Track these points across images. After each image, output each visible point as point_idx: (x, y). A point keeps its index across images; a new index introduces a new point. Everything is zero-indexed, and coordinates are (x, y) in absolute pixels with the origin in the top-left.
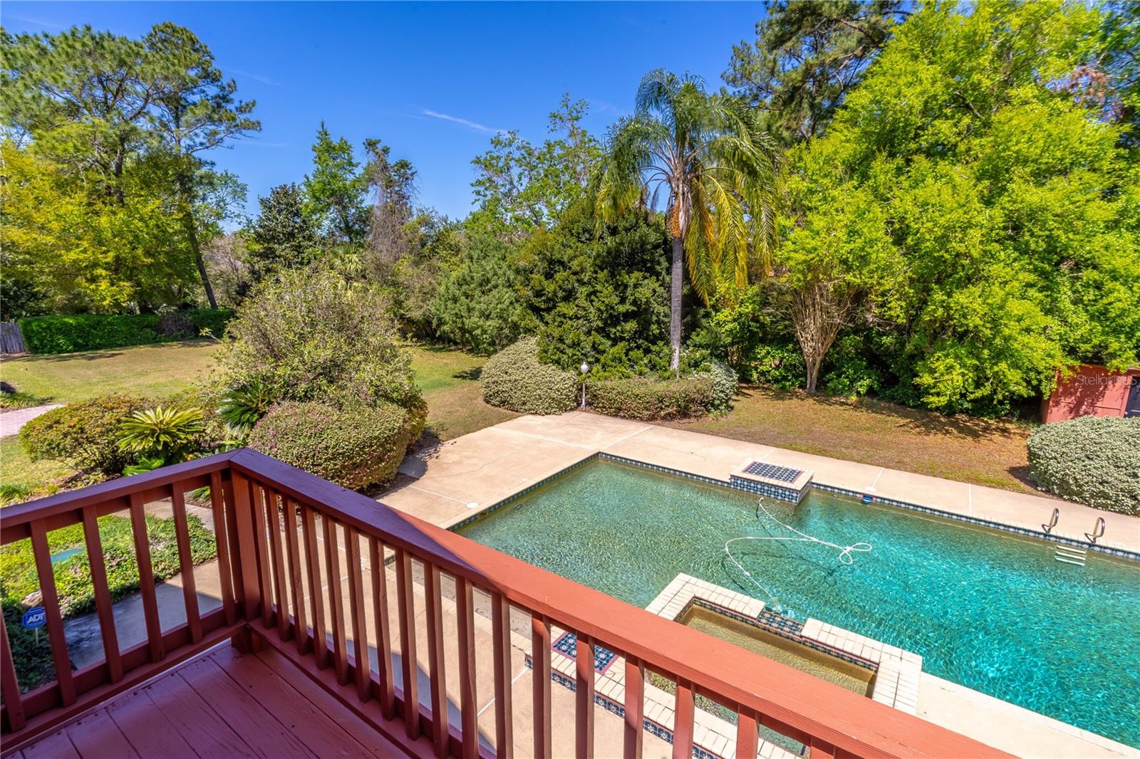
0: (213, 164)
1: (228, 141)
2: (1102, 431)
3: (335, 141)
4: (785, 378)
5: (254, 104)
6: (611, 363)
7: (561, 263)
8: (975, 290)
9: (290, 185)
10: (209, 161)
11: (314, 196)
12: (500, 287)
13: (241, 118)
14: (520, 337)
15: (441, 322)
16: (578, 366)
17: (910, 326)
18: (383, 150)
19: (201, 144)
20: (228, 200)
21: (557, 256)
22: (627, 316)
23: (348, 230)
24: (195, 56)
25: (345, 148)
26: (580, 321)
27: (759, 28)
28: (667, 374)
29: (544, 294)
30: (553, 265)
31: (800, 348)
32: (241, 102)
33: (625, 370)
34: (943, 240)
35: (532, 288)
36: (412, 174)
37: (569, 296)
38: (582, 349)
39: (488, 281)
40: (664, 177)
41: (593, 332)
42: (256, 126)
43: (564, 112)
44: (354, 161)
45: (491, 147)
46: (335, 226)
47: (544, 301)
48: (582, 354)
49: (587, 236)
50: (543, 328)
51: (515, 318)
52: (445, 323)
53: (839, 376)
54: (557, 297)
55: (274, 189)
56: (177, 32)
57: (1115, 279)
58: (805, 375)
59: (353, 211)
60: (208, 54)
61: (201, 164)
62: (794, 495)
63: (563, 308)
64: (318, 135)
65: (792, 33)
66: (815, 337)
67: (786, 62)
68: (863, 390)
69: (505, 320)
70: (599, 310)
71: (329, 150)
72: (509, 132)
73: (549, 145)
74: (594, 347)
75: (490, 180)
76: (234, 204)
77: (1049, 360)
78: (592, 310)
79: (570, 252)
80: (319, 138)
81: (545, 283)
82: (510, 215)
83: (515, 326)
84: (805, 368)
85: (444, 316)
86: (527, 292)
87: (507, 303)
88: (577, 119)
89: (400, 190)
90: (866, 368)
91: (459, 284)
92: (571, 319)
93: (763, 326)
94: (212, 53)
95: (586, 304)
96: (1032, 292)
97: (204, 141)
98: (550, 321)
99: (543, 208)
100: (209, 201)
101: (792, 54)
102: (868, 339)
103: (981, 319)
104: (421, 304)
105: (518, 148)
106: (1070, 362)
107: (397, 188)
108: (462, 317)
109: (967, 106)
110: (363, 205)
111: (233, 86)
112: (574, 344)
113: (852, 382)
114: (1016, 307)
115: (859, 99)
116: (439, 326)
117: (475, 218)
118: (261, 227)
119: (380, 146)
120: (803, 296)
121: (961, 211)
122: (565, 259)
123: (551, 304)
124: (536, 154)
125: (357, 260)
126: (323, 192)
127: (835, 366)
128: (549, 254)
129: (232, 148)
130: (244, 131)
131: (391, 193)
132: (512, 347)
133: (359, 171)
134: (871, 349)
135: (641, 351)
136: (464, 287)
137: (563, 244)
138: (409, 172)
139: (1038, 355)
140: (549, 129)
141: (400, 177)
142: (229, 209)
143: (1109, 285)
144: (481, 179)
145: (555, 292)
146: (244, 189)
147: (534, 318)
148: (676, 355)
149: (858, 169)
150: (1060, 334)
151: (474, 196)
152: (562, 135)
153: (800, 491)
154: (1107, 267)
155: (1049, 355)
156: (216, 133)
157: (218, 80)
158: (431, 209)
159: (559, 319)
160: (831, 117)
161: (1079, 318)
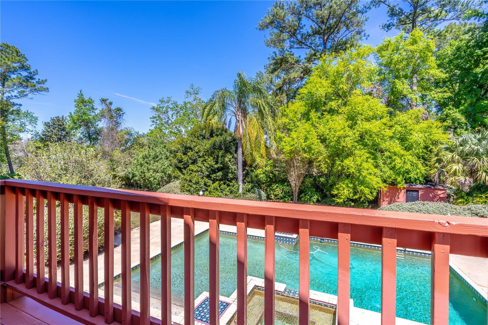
0: (20, 105)
1: (30, 95)
2: (400, 208)
3: (86, 98)
4: (285, 197)
5: (46, 81)
6: (213, 191)
7: (190, 148)
8: (351, 158)
9: (61, 116)
10: (18, 104)
11: (74, 122)
12: (163, 159)
13: (38, 86)
14: (172, 181)
15: (134, 176)
16: (198, 192)
17: (330, 173)
18: (109, 103)
19: (15, 96)
20: (27, 123)
21: (188, 145)
22: (219, 170)
23: (90, 138)
24: (18, 58)
25: (91, 101)
26: (199, 173)
27: (266, 67)
28: (237, 195)
29: (183, 162)
30: (187, 149)
31: (290, 184)
32: (39, 79)
33: (219, 193)
34: (338, 141)
35: (177, 159)
36: (123, 114)
37: (194, 162)
38: (200, 185)
39: (157, 157)
40: (234, 114)
41: (204, 178)
42: (47, 90)
43: (191, 91)
44: (95, 108)
45: (160, 103)
46: (83, 135)
47: (183, 164)
48: (200, 187)
49: (202, 137)
50: (182, 176)
51: (170, 172)
52: (136, 176)
53: (305, 195)
54: (189, 162)
55: (53, 118)
56: (10, 47)
57: (395, 155)
58: (293, 195)
59: (93, 129)
60: (25, 58)
61: (14, 104)
62: (294, 240)
63: (192, 167)
64: (78, 95)
65: (278, 67)
66: (295, 180)
67: (276, 79)
68: (315, 200)
69: (165, 173)
70: (207, 167)
71: (82, 102)
72: (168, 97)
73: (185, 103)
74: (205, 184)
75: (159, 116)
76: (30, 126)
77: (378, 184)
78: (204, 167)
79: (194, 144)
80: (78, 97)
81: (183, 157)
82: (167, 131)
83: (170, 176)
84: (292, 192)
85: (135, 173)
86: (175, 161)
87: (166, 165)
88: (197, 94)
89: (117, 120)
90: (315, 191)
91: (143, 158)
92: (195, 172)
93: (275, 175)
94: (27, 58)
95: (202, 165)
96: (369, 160)
97: (17, 95)
98: (185, 173)
99: (182, 128)
100: (16, 123)
101: (278, 77)
102: (315, 180)
103: (354, 170)
104: (124, 169)
105: (172, 104)
106: (385, 184)
107: (115, 119)
108: (144, 173)
109: (340, 96)
110: (98, 127)
111: (36, 72)
112: (196, 183)
113: (311, 197)
114: (365, 165)
115: (303, 91)
116: (133, 177)
117: (152, 132)
118: (43, 135)
119: (108, 102)
120: (289, 163)
121: (342, 131)
122: (192, 146)
123: (186, 166)
124: (180, 106)
125: (93, 150)
126: (78, 120)
127: (303, 191)
128: (185, 144)
129: (32, 99)
130: (39, 92)
131: (112, 121)
132: (168, 185)
133: (97, 112)
134: (316, 183)
135: (226, 185)
136: (146, 159)
137: (191, 141)
138: (121, 113)
139: (374, 183)
140: (185, 97)
141: (117, 115)
142: (27, 128)
143: (394, 157)
144: (155, 116)
145: (188, 160)
146: (36, 119)
147: (178, 172)
148: (241, 187)
149: (306, 116)
150: (380, 175)
151: (152, 123)
152: (191, 99)
153: (296, 239)
154: (393, 151)
155: (378, 183)
156: (24, 92)
157: (29, 70)
158: (131, 128)
159: (190, 172)
160: (294, 98)
161: (386, 169)
